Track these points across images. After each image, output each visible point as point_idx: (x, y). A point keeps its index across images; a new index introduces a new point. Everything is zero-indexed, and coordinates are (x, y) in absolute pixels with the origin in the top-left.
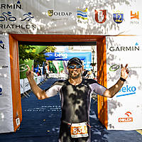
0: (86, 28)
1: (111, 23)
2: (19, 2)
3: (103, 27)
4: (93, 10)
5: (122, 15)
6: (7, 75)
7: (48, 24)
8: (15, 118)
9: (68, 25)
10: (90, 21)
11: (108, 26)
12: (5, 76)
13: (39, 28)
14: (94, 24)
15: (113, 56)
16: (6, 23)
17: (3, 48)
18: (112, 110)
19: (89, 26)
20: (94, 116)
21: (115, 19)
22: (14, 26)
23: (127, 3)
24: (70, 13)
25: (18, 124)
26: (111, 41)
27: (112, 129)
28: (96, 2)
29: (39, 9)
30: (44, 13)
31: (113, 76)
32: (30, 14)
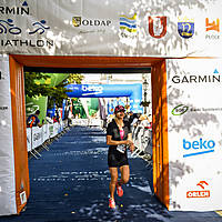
1: (174, 38)
2: (25, 4)
3: (161, 45)
4: (146, 18)
6: (7, 123)
7: (74, 40)
8: (18, 192)
9: (106, 41)
10: (140, 35)
11: (169, 43)
12: (4, 123)
13: (59, 47)
14: (148, 39)
15: (178, 91)
16: (5, 37)
17: (1, 77)
18: (178, 178)
19: (138, 42)
20: (148, 189)
21: (180, 31)
22: (18, 43)
23: (201, 6)
24: (109, 22)
25: (24, 201)
26: (174, 67)
27: (177, 209)
28: (150, 4)
29: (58, 15)
30: (66, 22)
31: (178, 123)
32: (44, 22)
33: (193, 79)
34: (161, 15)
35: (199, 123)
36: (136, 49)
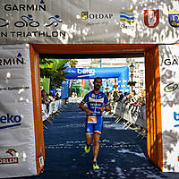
0: (134, 36)
1: (167, 28)
2: (42, 2)
3: (156, 35)
4: (143, 12)
8: (38, 157)
9: (109, 32)
10: (139, 27)
11: (163, 33)
12: (27, 101)
14: (145, 30)
15: (170, 72)
16: (26, 29)
17: (22, 63)
18: (172, 146)
19: (137, 32)
20: (142, 155)
21: (170, 22)
22: (37, 34)
24: (111, 16)
25: (42, 165)
26: (167, 53)
27: (171, 171)
29: (69, 10)
31: (171, 99)
32: (57, 17)
34: (155, 9)
36: (135, 39)
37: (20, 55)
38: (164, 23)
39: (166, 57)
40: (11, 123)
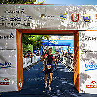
0: (67, 26)
3: (78, 26)
5: (90, 17)
8: (19, 82)
9: (55, 24)
10: (69, 22)
14: (72, 23)
15: (84, 44)
16: (15, 22)
17: (13, 38)
22: (20, 24)
25: (21, 86)
28: (73, 9)
32: (30, 16)
33: (89, 39)
35: (94, 57)
37: (12, 34)
38: (82, 20)
39: (82, 37)
40: (7, 66)
